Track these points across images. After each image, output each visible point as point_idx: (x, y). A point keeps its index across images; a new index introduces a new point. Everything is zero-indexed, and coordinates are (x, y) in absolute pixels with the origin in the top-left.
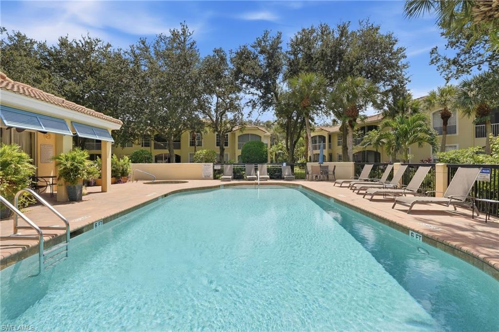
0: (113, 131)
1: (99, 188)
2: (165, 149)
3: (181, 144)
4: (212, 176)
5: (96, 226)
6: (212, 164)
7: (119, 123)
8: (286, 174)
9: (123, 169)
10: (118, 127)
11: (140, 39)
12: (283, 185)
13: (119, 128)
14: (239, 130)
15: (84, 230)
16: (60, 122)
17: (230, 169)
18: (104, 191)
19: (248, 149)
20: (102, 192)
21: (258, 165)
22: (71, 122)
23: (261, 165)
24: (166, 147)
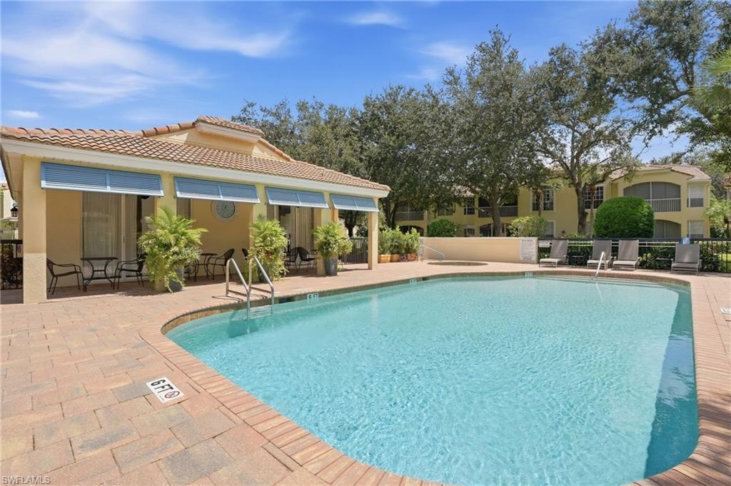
0: (380, 199)
1: (365, 266)
2: (488, 216)
3: (519, 208)
4: (534, 258)
5: (310, 297)
6: (535, 239)
7: (386, 190)
8: (686, 260)
9: (407, 244)
10: (385, 194)
11: (447, 70)
12: (657, 281)
13: (386, 196)
14: (623, 178)
15: (296, 299)
16: (318, 195)
17: (562, 248)
18: (370, 268)
19: (607, 212)
20: (369, 269)
21: (620, 242)
22: (330, 194)
23: (625, 242)
24: (489, 214)
